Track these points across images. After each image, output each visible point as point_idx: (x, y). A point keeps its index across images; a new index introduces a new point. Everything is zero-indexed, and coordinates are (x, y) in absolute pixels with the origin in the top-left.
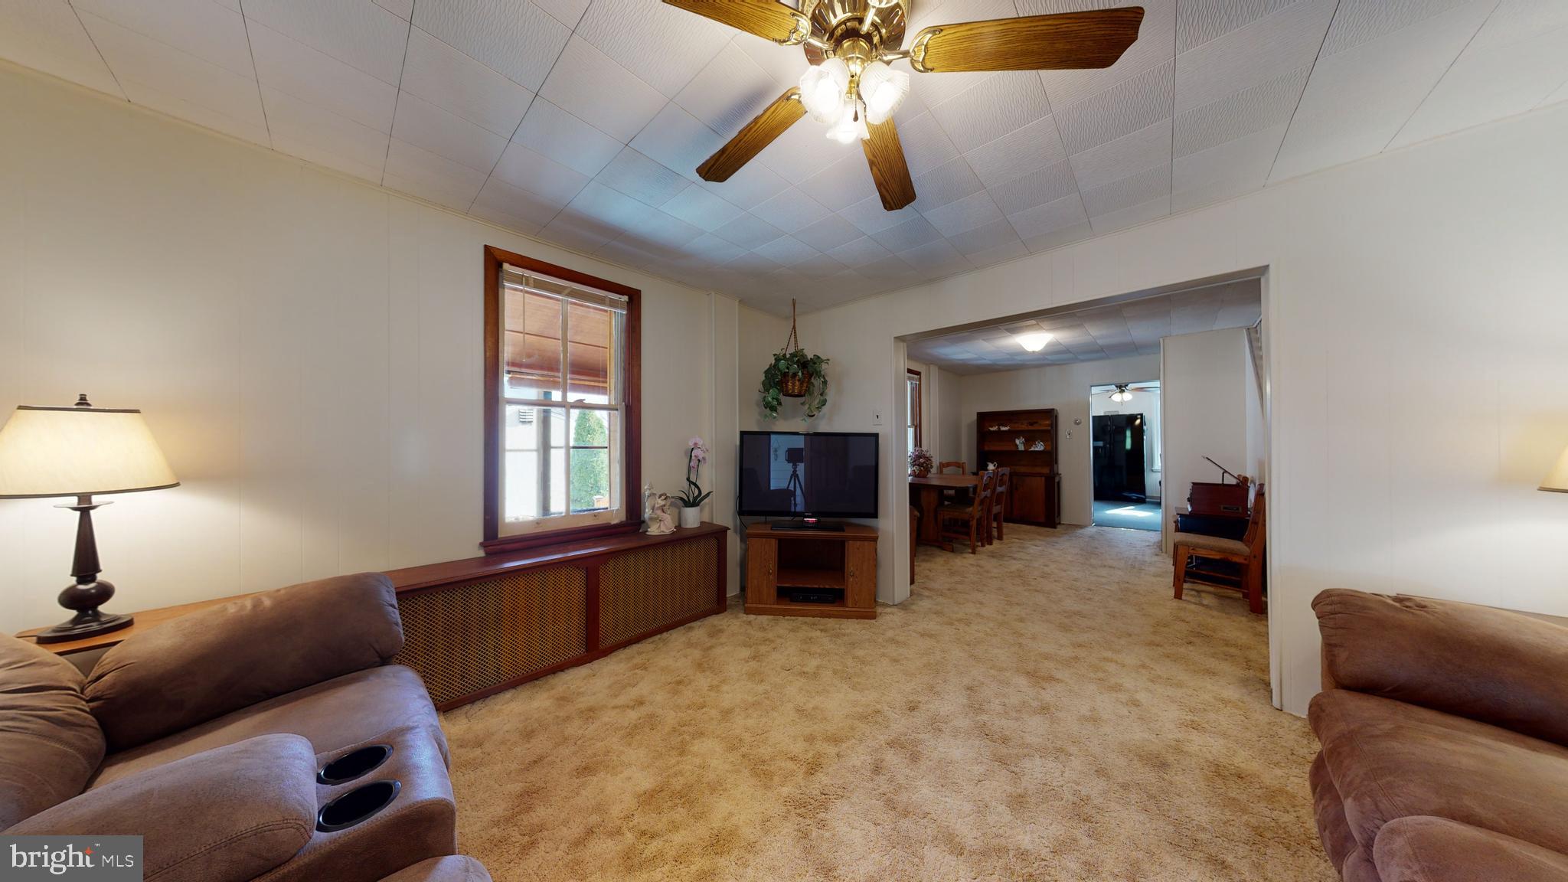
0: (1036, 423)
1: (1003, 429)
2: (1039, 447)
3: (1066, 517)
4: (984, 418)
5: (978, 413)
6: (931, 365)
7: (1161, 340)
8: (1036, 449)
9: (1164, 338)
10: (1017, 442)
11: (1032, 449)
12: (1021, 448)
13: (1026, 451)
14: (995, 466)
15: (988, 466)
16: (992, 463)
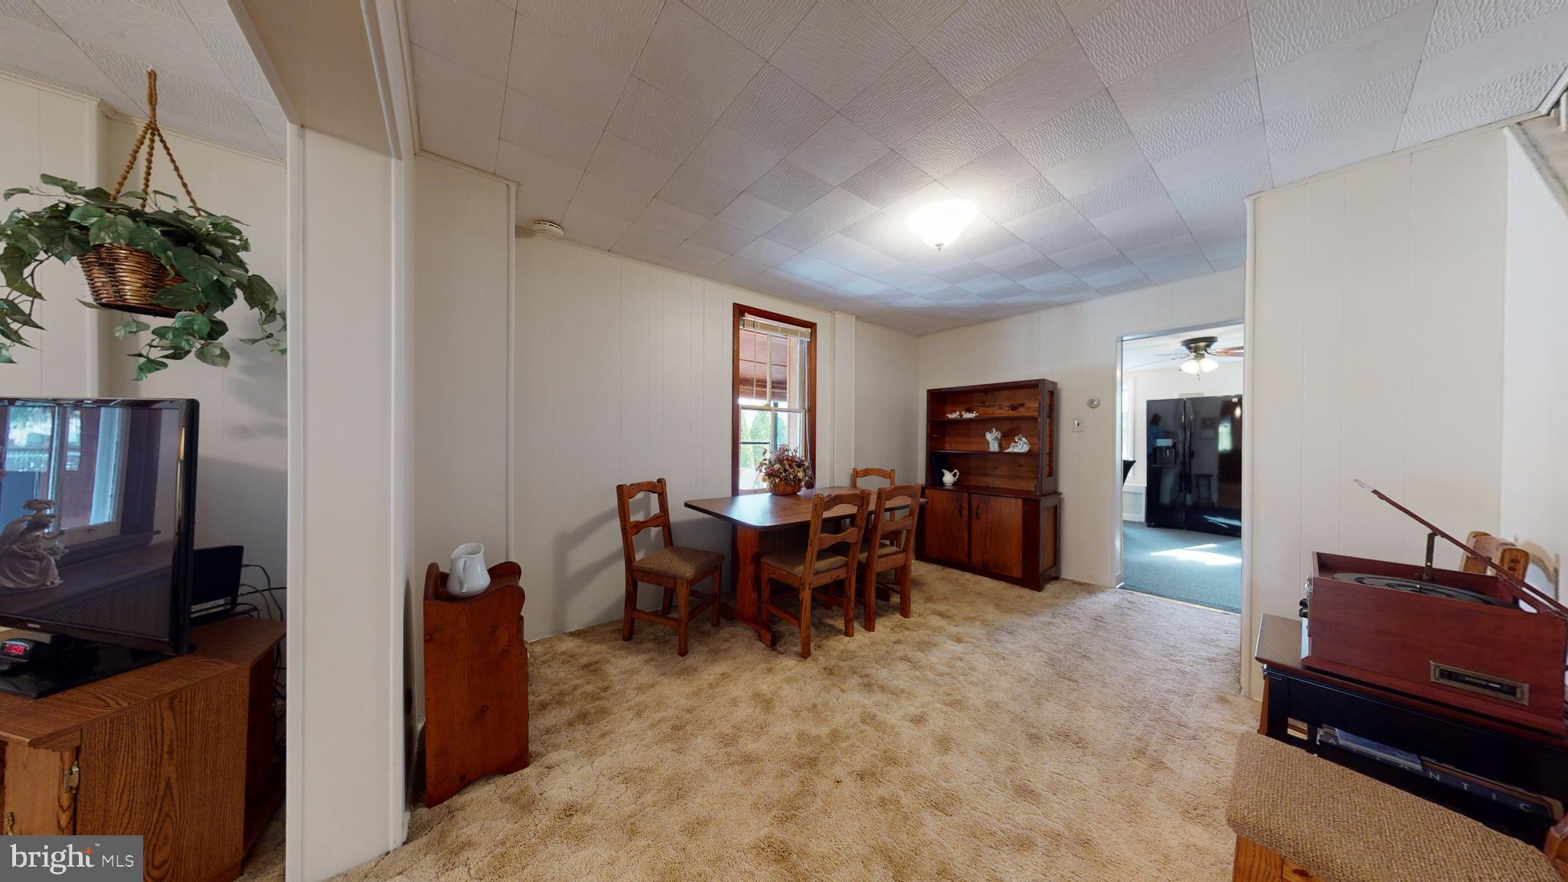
0: (1022, 405)
1: (968, 416)
2: (1021, 446)
3: (1070, 569)
4: (939, 400)
5: (928, 391)
6: (837, 313)
7: (1248, 203)
8: (1016, 450)
9: (1256, 195)
10: (989, 437)
11: (1010, 450)
12: (994, 447)
13: (1001, 453)
14: (955, 475)
15: (943, 475)
16: (951, 472)
